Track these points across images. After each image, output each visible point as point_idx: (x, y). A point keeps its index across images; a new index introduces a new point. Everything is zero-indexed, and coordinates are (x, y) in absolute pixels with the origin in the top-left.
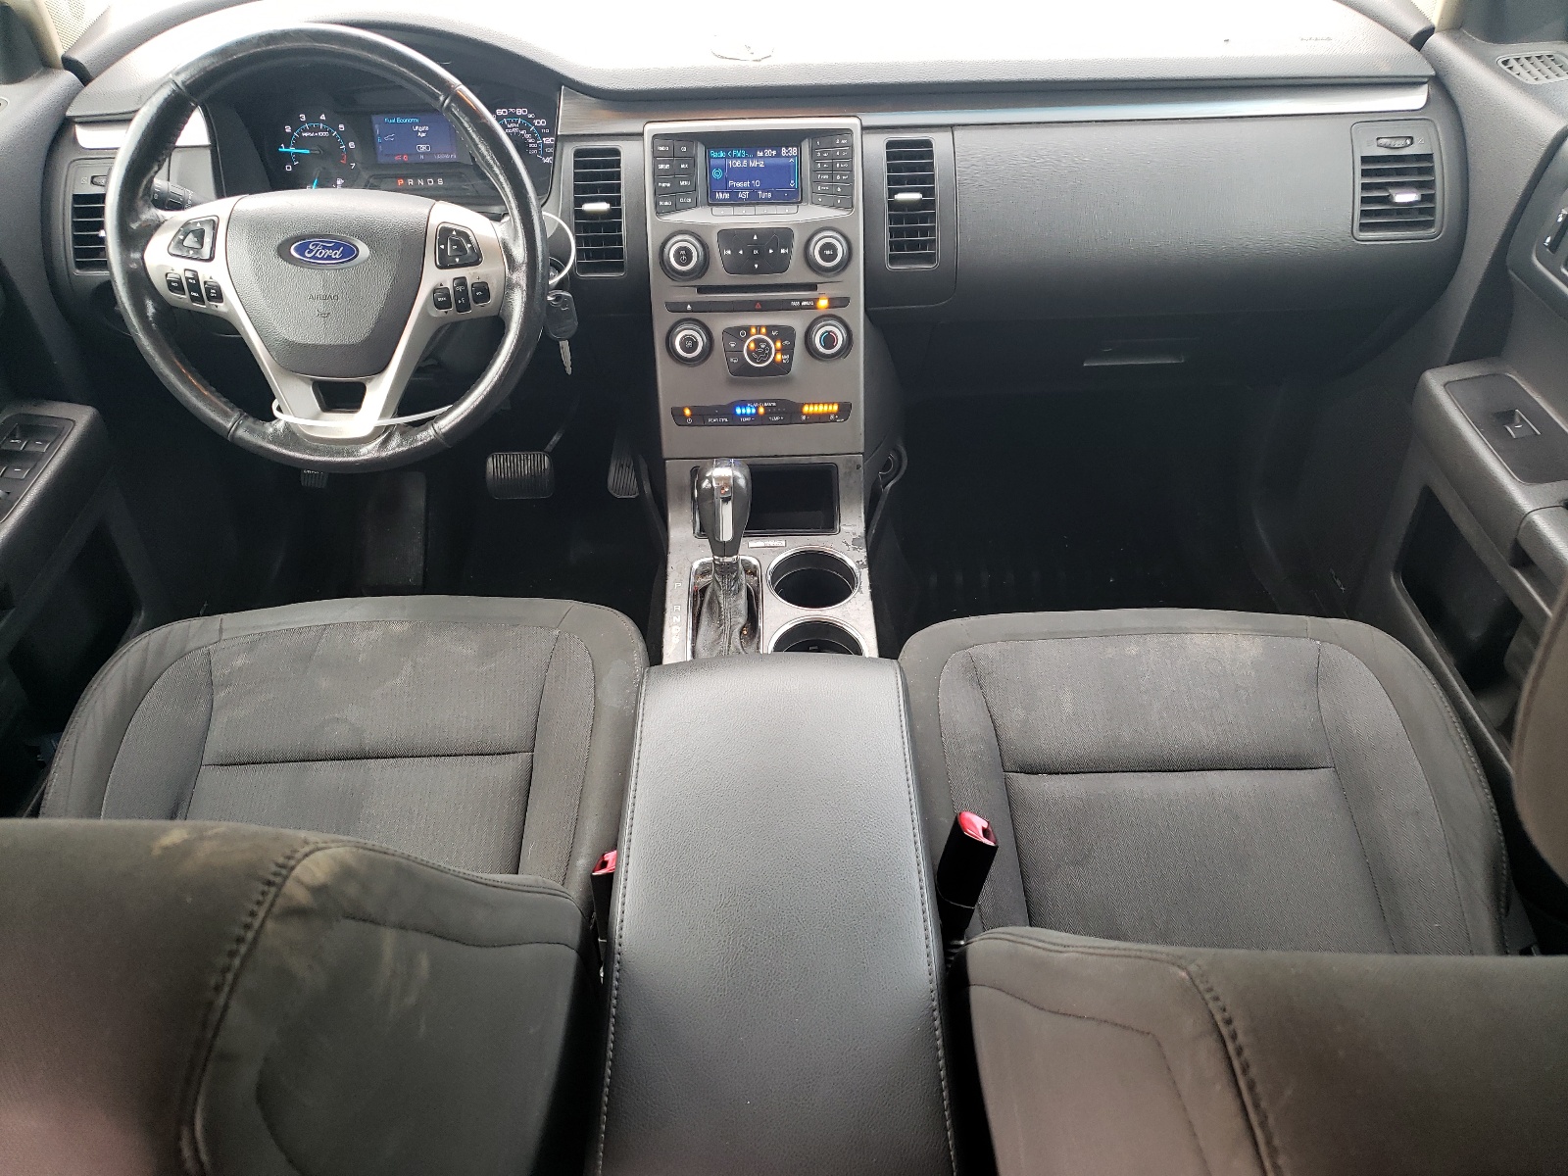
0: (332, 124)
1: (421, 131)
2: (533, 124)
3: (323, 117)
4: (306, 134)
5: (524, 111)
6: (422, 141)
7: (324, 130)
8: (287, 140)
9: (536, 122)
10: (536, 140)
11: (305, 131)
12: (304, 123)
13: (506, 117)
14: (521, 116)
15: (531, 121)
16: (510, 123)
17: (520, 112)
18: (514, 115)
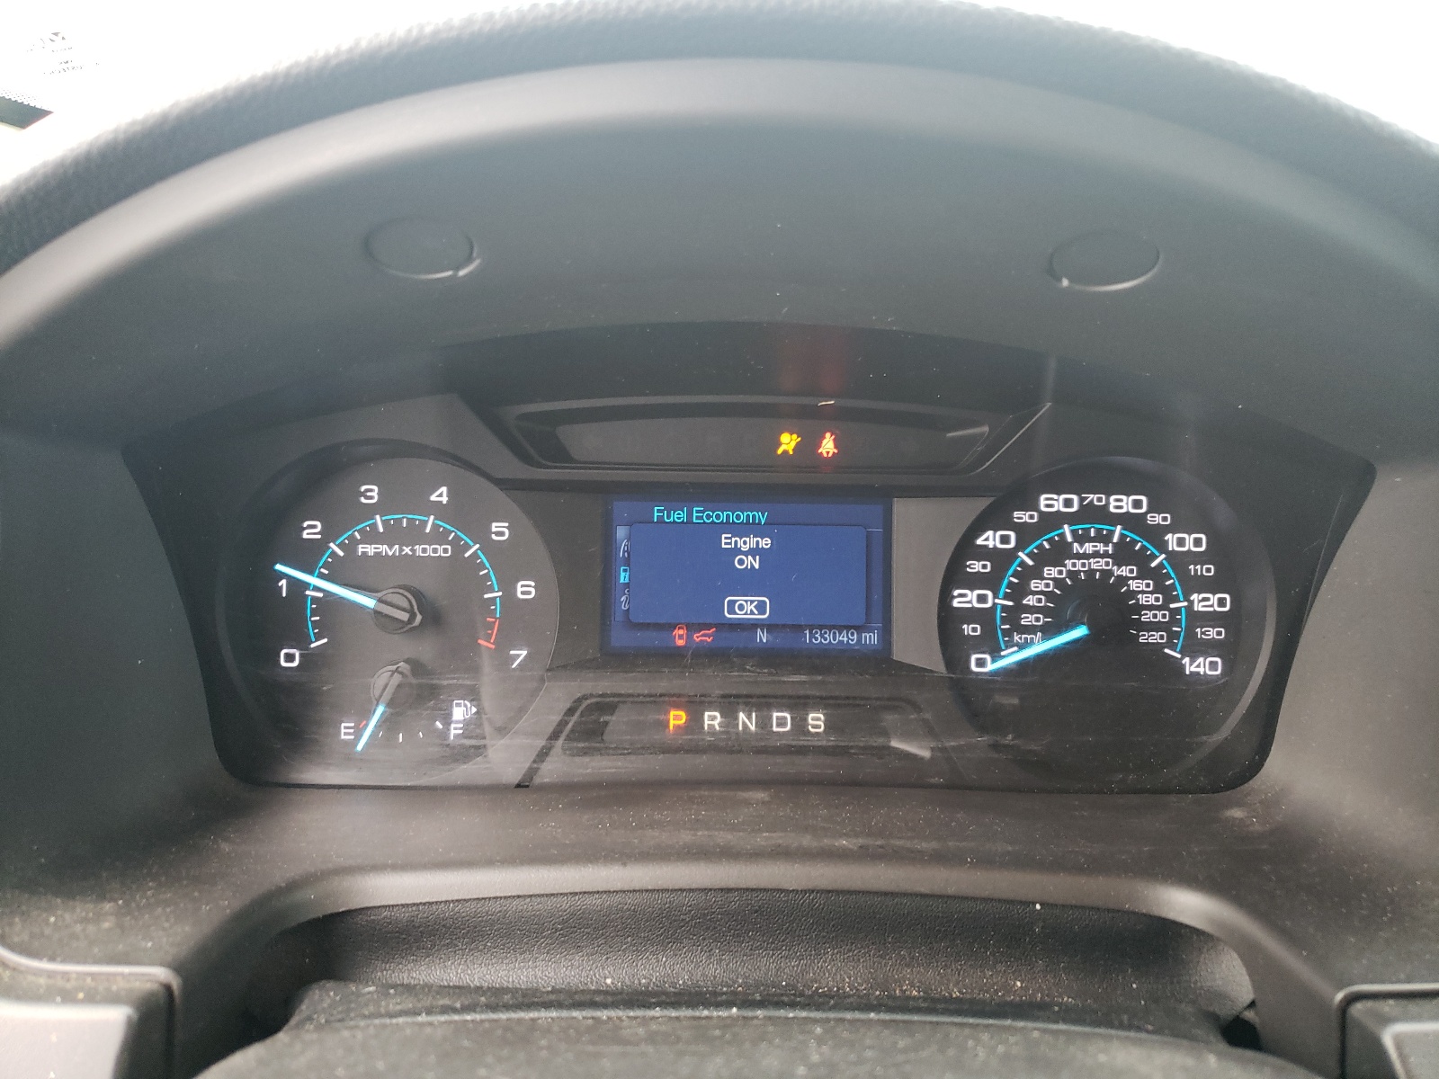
0: (466, 516)
1: (748, 550)
2: (1162, 546)
3: (441, 495)
4: (370, 550)
5: (1137, 504)
6: (747, 583)
7: (438, 537)
8: (307, 557)
9: (1171, 539)
10: (1170, 597)
11: (371, 536)
12: (371, 511)
13: (1071, 519)
14: (1127, 520)
15: (1156, 536)
16: (1082, 538)
17: (1122, 504)
18: (1102, 515)
